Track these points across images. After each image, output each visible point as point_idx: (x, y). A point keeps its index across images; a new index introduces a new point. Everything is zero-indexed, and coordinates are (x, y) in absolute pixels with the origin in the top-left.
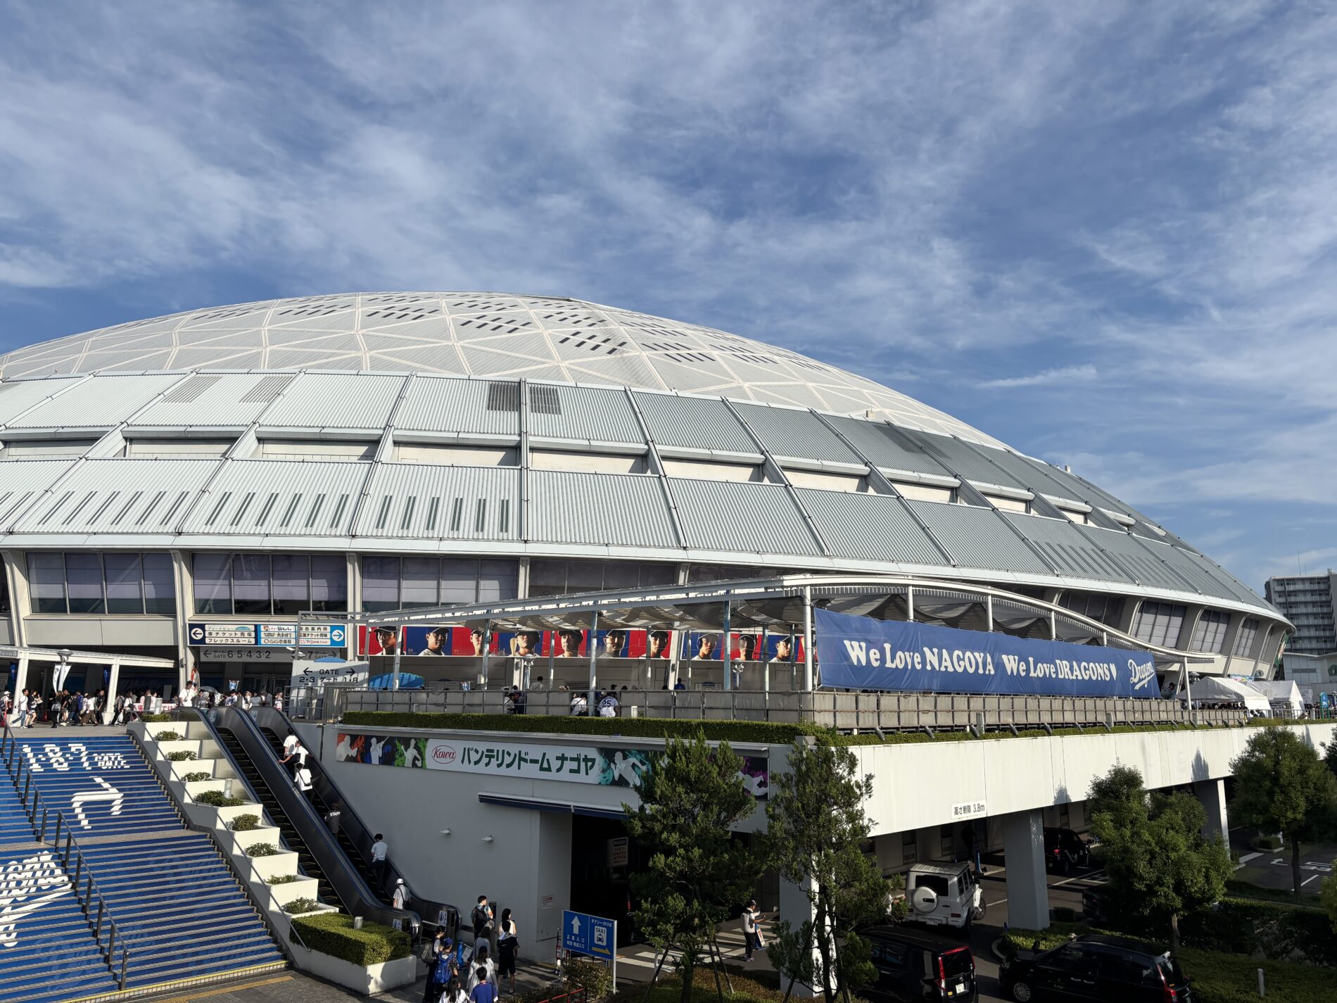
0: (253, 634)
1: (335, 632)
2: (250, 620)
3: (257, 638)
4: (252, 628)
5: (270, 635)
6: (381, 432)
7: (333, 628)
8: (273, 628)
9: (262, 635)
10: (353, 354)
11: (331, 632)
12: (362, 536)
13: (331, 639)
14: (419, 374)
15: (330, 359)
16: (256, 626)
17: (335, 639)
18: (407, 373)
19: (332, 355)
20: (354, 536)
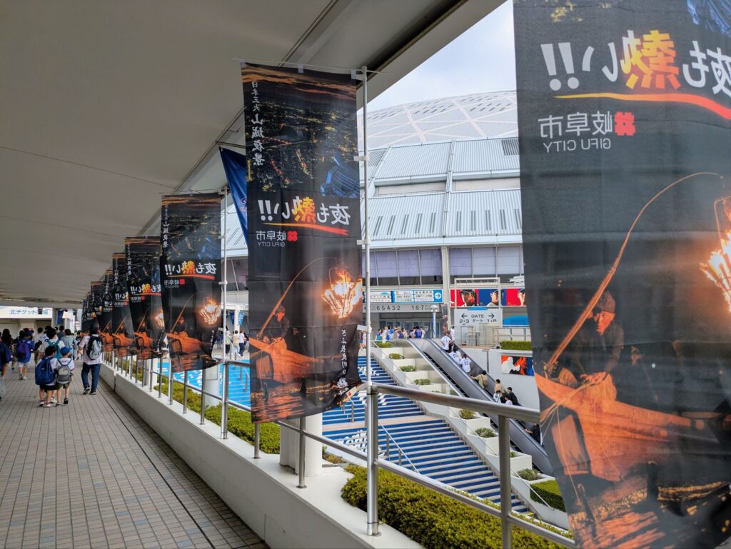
0: (390, 297)
1: (436, 294)
2: (388, 289)
3: (392, 298)
4: (390, 293)
5: (399, 297)
6: (445, 175)
7: (435, 292)
8: (401, 293)
9: (395, 297)
10: (414, 135)
11: (434, 294)
12: (449, 236)
13: (434, 298)
14: (457, 140)
15: (403, 139)
16: (392, 292)
17: (437, 297)
18: (450, 141)
19: (402, 137)
20: (444, 237)
